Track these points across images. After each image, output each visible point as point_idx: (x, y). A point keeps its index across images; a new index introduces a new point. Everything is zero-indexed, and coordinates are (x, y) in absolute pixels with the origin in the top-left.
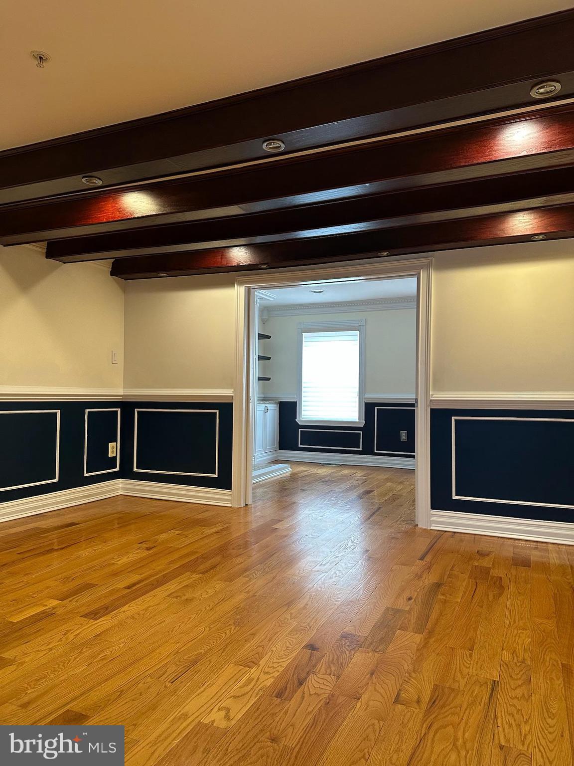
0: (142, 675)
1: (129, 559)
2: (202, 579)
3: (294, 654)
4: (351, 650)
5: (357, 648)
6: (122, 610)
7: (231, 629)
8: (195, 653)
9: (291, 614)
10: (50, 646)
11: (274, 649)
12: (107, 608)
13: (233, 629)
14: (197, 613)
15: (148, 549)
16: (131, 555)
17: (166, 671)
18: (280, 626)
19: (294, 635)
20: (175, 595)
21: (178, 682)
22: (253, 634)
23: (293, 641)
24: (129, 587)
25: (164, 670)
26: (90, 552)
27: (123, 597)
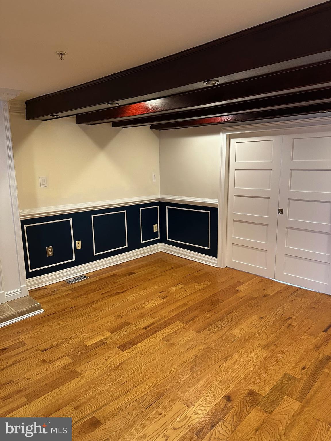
0: (133, 400)
1: (152, 305)
2: (184, 328)
3: (216, 402)
4: (251, 406)
5: (255, 406)
6: (137, 347)
7: (188, 373)
8: (164, 388)
9: (225, 367)
10: (98, 367)
11: (206, 395)
12: (131, 343)
13: (189, 373)
14: (174, 356)
15: (163, 298)
16: (153, 302)
17: (145, 399)
18: (215, 376)
19: (221, 386)
20: (166, 338)
21: (148, 409)
22: (198, 380)
23: (219, 391)
24: (145, 328)
25: (144, 398)
26: (134, 297)
27: (141, 335)
